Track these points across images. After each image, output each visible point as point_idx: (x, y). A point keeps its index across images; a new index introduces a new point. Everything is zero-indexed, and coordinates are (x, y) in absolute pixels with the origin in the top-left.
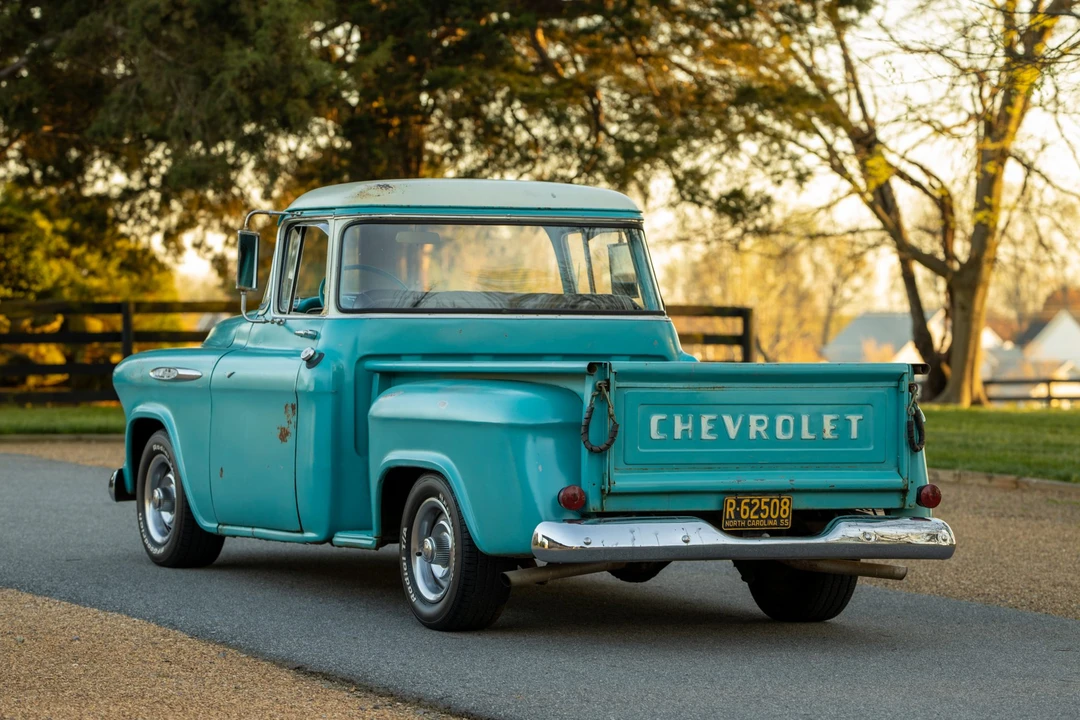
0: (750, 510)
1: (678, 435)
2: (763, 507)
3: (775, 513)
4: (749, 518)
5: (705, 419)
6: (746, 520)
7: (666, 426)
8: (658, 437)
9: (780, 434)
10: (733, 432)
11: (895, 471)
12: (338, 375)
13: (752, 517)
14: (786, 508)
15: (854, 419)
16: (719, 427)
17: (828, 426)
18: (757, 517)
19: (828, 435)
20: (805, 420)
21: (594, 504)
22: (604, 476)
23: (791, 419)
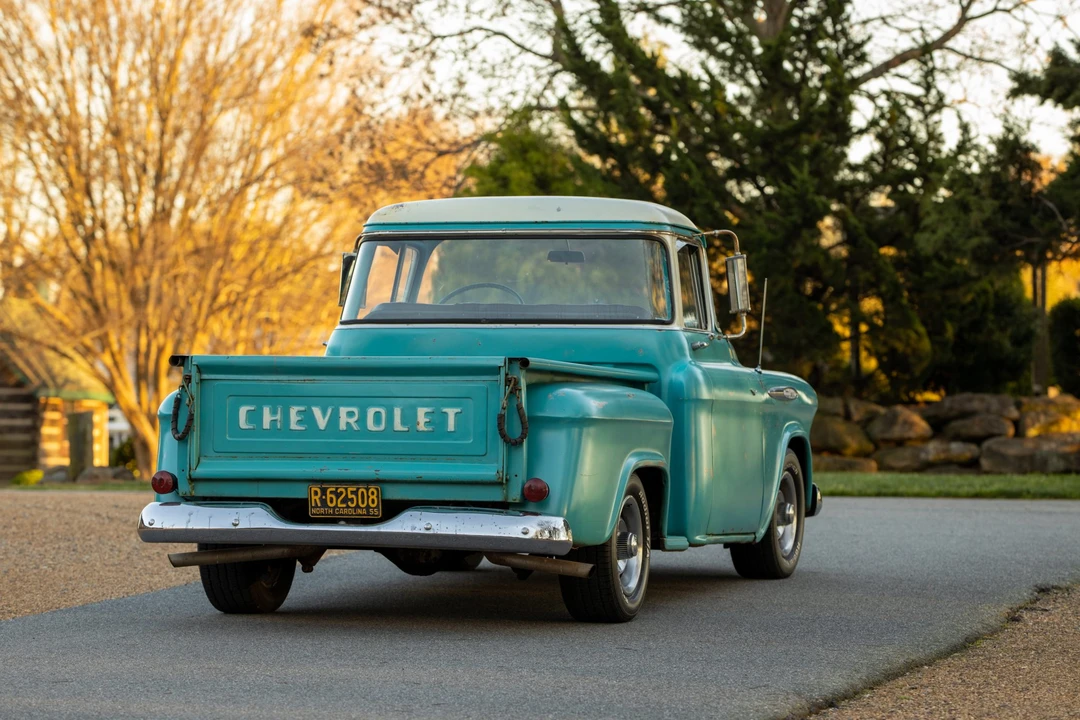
0: (337, 498)
1: (266, 425)
2: (350, 496)
3: (363, 503)
4: (336, 506)
5: (293, 411)
6: (334, 508)
7: (255, 416)
8: (247, 427)
9: (371, 425)
10: (322, 423)
13: (339, 505)
14: (374, 497)
16: (307, 418)
17: (422, 419)
18: (344, 506)
19: (422, 427)
20: (397, 412)
21: (183, 488)
23: (383, 411)
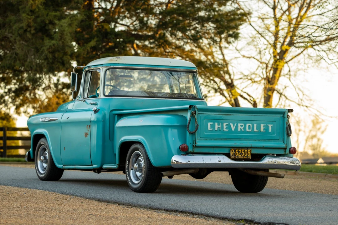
0: (239, 153)
1: (216, 129)
2: (242, 152)
3: (246, 154)
4: (238, 156)
5: (225, 124)
6: (237, 156)
7: (213, 126)
8: (210, 130)
9: (247, 130)
10: (233, 129)
11: (282, 142)
12: (104, 116)
13: (239, 155)
14: (249, 153)
15: (270, 126)
16: (229, 127)
17: (262, 128)
18: (240, 155)
19: (262, 130)
20: (255, 125)
21: (191, 150)
22: (194, 141)
23: (251, 125)
